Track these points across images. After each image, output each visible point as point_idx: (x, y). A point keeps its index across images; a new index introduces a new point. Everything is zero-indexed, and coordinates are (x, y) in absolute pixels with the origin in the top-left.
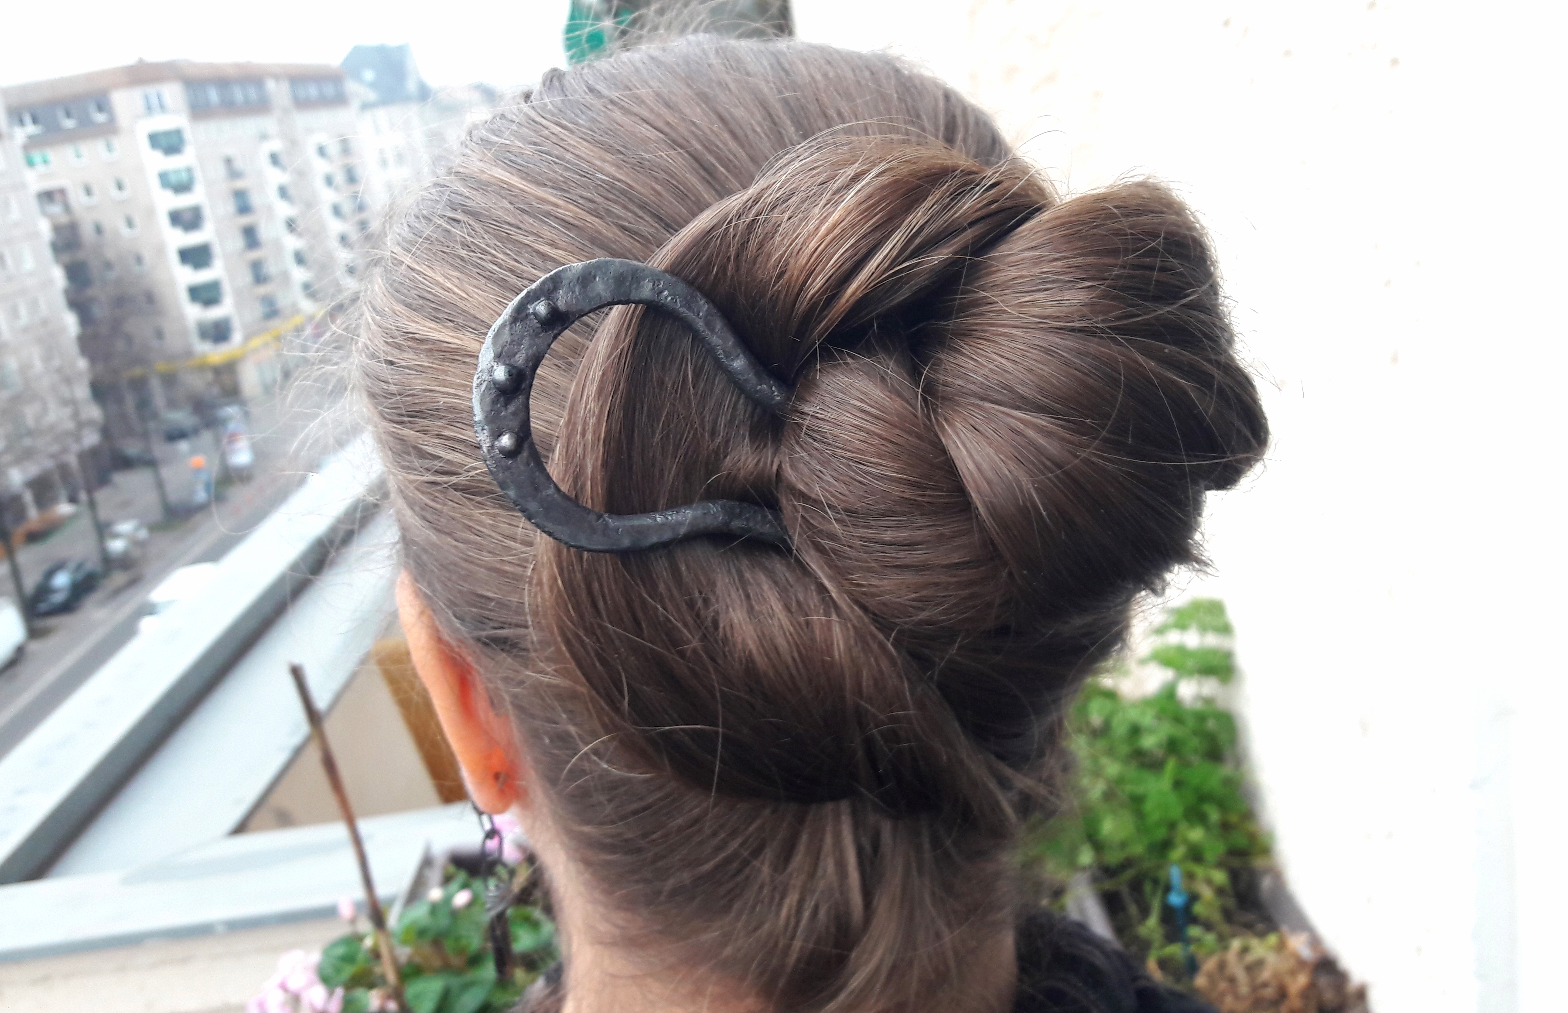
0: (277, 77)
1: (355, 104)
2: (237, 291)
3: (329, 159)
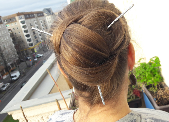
0: (35, 13)
1: (45, 16)
2: (33, 40)
3: (42, 23)
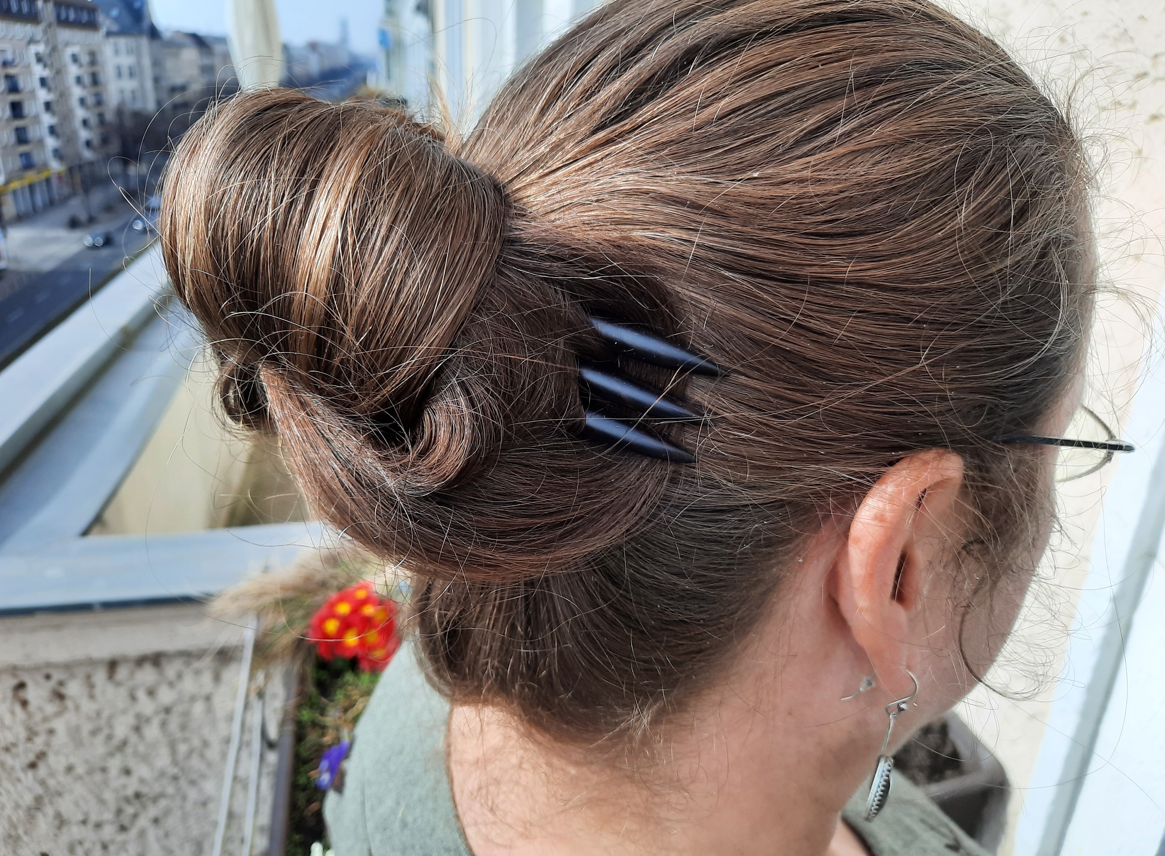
1: (103, 31)
2: (4, 147)
3: (81, 66)
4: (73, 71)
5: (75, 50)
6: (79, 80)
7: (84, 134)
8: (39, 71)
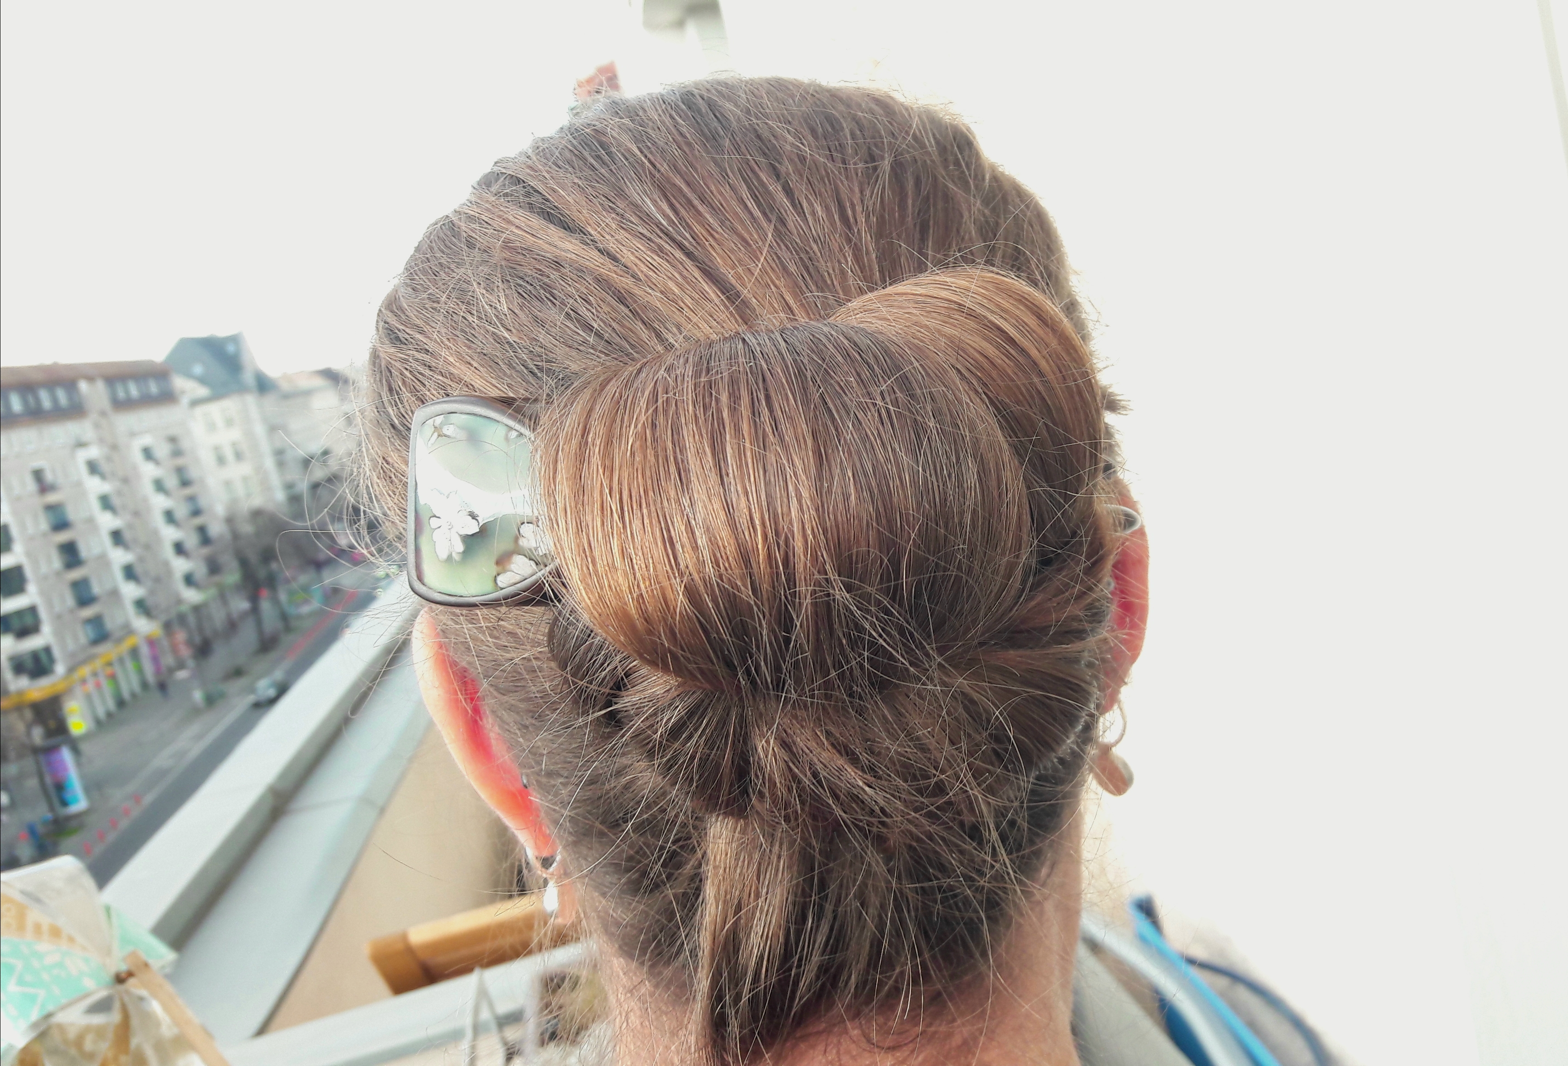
0: (90, 379)
1: (185, 401)
2: (58, 618)
3: (157, 462)
4: (149, 471)
5: (147, 440)
6: (159, 486)
7: (181, 566)
8: (95, 486)
